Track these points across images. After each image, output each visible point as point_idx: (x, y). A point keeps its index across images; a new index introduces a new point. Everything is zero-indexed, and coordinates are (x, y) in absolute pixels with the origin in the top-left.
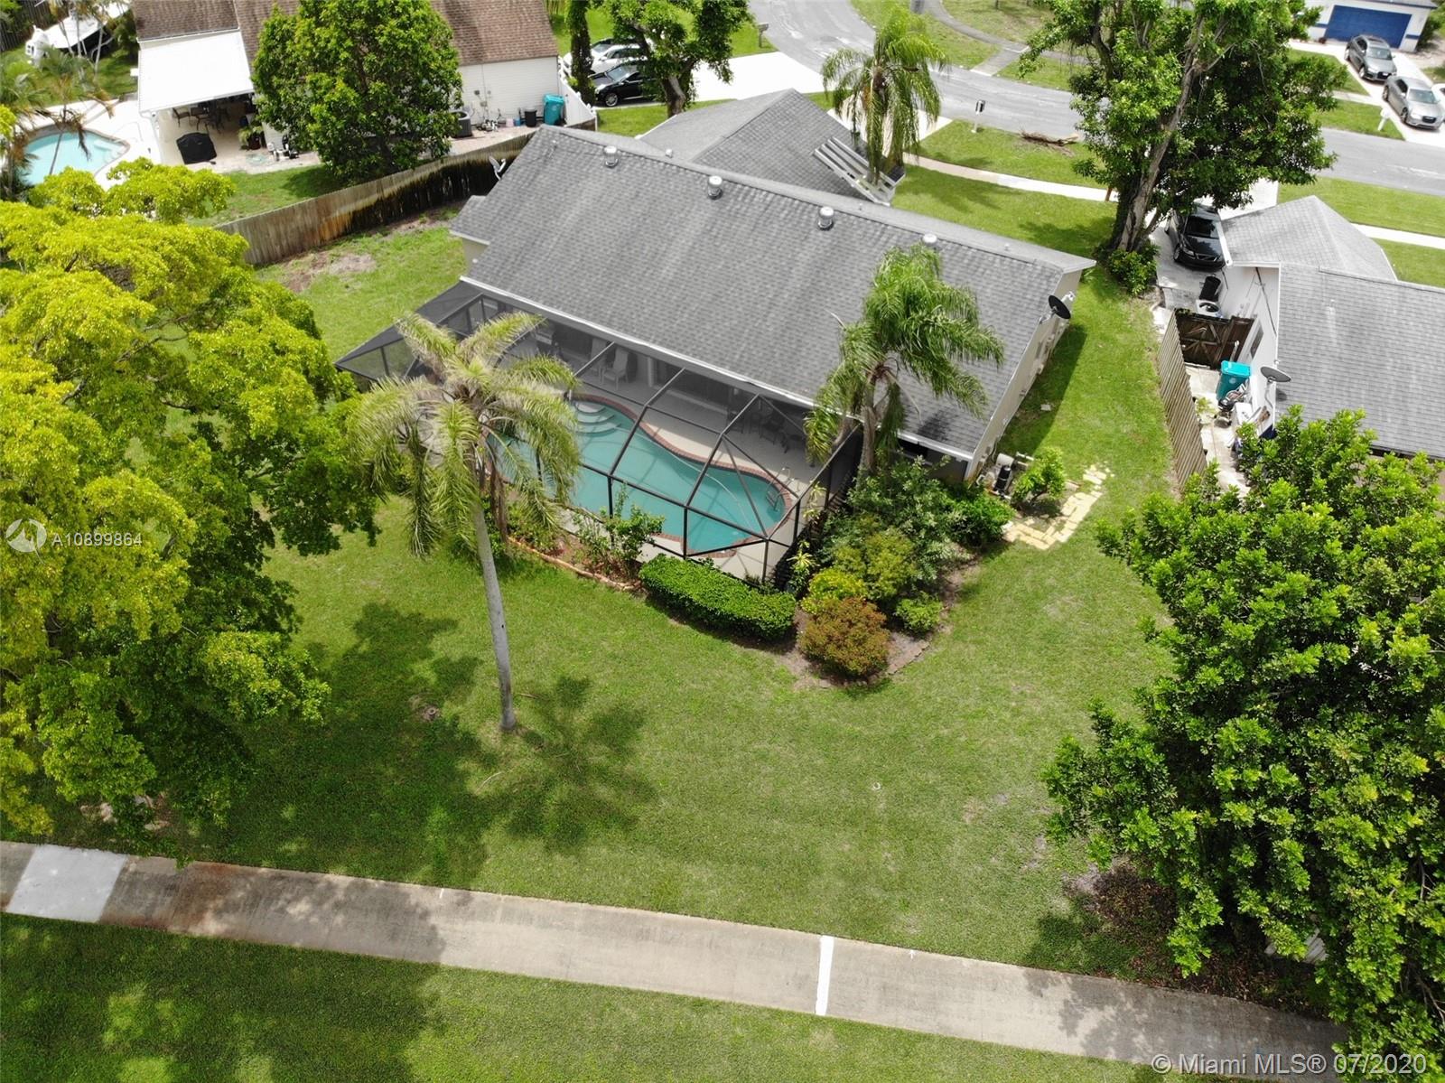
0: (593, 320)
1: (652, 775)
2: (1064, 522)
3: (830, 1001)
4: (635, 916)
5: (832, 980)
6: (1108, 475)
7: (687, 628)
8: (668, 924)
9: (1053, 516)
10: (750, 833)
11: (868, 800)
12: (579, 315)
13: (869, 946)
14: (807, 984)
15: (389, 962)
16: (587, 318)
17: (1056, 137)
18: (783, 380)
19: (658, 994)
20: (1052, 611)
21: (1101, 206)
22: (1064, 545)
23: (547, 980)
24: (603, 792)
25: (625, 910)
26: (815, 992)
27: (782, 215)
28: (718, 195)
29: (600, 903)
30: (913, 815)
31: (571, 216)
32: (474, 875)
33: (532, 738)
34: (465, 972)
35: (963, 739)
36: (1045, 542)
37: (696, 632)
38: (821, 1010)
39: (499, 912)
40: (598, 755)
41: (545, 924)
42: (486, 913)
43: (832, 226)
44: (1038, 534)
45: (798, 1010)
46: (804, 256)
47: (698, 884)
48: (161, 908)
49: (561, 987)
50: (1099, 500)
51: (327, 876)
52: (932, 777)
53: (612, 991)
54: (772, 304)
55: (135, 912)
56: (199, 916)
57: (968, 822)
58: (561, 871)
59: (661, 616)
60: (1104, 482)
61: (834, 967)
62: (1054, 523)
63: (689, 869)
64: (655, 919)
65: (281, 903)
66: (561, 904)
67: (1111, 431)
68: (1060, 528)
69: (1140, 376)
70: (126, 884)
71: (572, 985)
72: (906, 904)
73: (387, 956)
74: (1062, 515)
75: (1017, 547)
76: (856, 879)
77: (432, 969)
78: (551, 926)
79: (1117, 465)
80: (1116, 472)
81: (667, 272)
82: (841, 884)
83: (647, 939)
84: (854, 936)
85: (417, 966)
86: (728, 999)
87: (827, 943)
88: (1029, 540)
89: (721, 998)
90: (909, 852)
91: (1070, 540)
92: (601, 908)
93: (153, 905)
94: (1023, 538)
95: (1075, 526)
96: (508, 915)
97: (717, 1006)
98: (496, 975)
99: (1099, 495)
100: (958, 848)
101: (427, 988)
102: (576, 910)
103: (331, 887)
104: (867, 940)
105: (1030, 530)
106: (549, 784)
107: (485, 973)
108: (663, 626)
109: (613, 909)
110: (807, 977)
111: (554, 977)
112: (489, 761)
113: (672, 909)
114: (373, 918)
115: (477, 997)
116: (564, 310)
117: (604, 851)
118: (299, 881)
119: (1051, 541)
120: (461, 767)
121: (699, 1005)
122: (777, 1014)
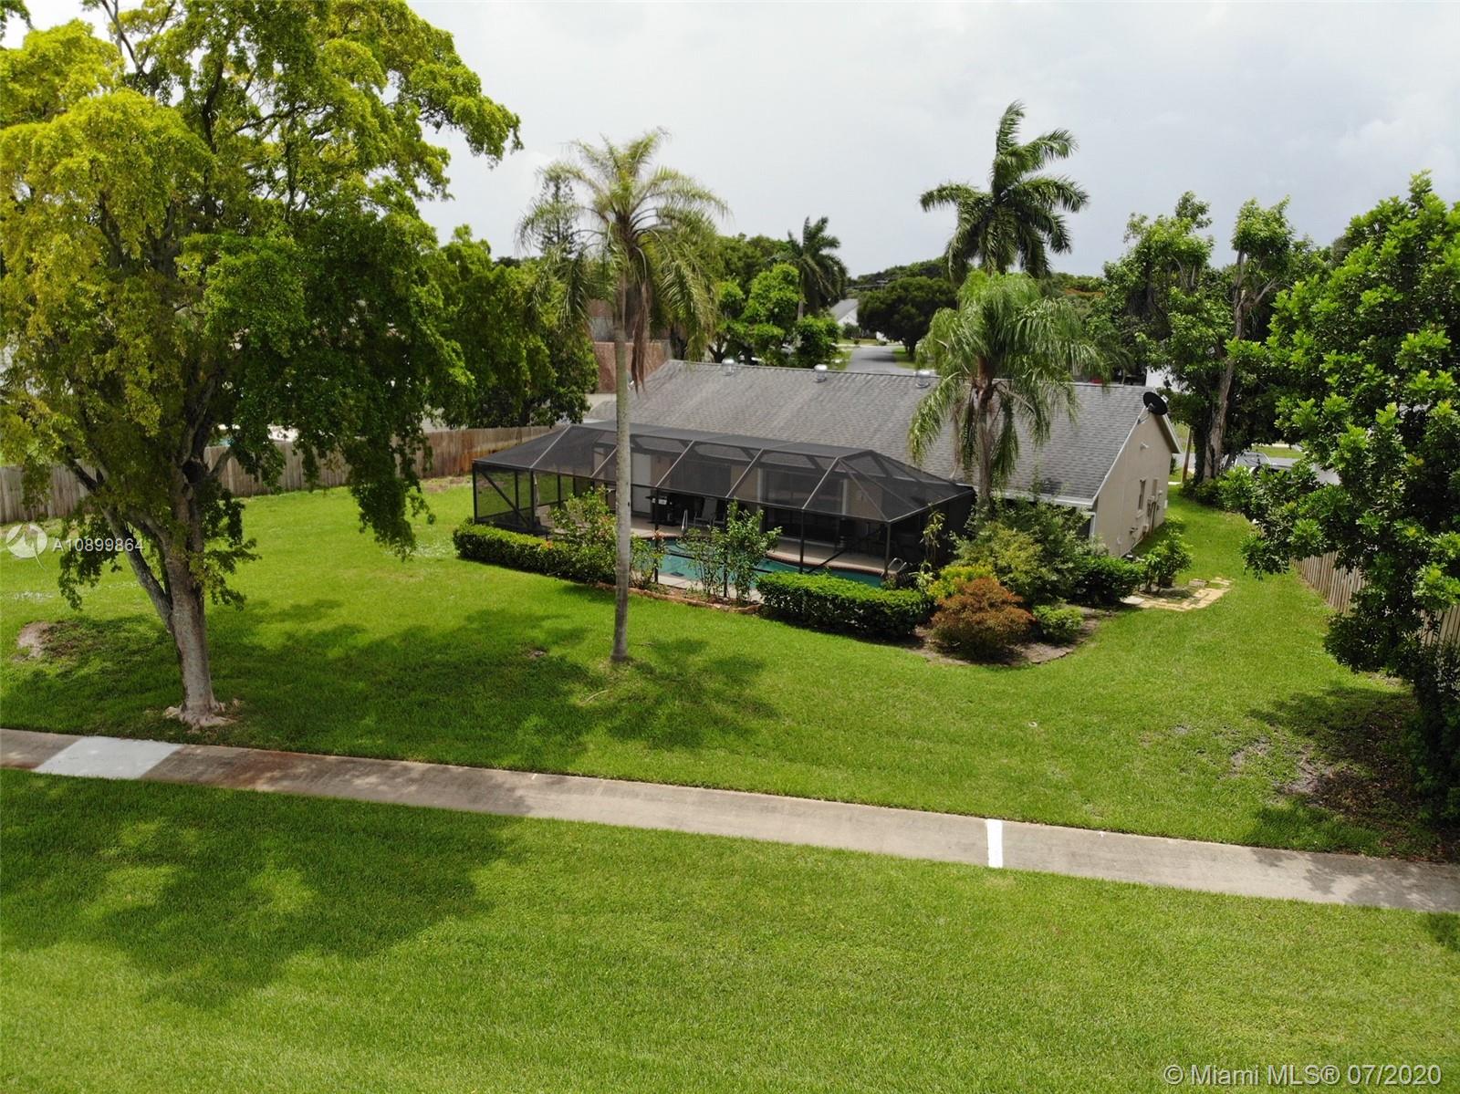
2: (1197, 600)
3: (1006, 859)
4: (759, 798)
5: (1006, 847)
6: (1235, 581)
8: (798, 804)
9: (1185, 598)
11: (1025, 733)
13: (1047, 827)
14: (974, 848)
19: (790, 844)
22: (1202, 609)
25: (747, 794)
26: (986, 853)
31: (692, 402)
33: (643, 668)
38: (995, 864)
39: (600, 789)
40: (714, 683)
41: (652, 798)
42: (584, 791)
44: (1171, 604)
45: (966, 863)
48: (212, 775)
49: (671, 835)
50: (1232, 590)
51: (404, 763)
53: (734, 839)
55: (179, 776)
56: (252, 780)
57: (1146, 747)
58: (671, 762)
61: (1007, 839)
62: (1188, 600)
63: (820, 771)
65: (347, 777)
68: (1194, 602)
70: (178, 760)
71: (684, 834)
72: (1087, 798)
74: (1193, 597)
75: (1153, 610)
76: (1021, 781)
77: (516, 819)
78: (659, 800)
79: (1242, 578)
80: (1243, 581)
81: (779, 423)
82: (1003, 783)
83: (773, 812)
84: (1027, 820)
85: (499, 817)
86: (876, 852)
87: (994, 824)
88: (1164, 608)
89: (868, 851)
90: (1081, 766)
91: (1208, 609)
92: (718, 792)
93: (202, 773)
94: (1158, 607)
95: (1209, 603)
96: (610, 792)
97: (864, 855)
98: (594, 824)
99: (1230, 588)
100: (1139, 763)
101: (507, 832)
102: (690, 791)
103: (406, 769)
104: (1043, 823)
105: (1163, 603)
107: (580, 823)
110: (974, 844)
112: (595, 683)
114: (452, 788)
117: (721, 752)
118: (372, 764)
119: (1187, 608)
120: (566, 687)
121: (841, 853)
122: (940, 864)
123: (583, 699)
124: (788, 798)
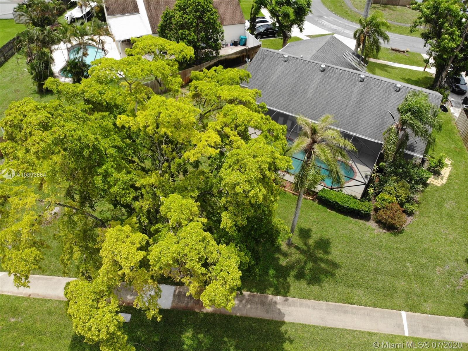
0: (286, 111)
1: (337, 260)
2: (443, 177)
3: (409, 332)
4: (341, 306)
5: (408, 325)
6: (452, 161)
7: (334, 212)
8: (353, 308)
9: (439, 175)
10: (372, 279)
11: (407, 269)
12: (281, 110)
13: (416, 314)
14: (400, 326)
15: (269, 320)
16: (284, 111)
17: (403, 50)
18: (355, 131)
19: (356, 331)
20: (447, 206)
21: (422, 72)
22: (445, 185)
23: (320, 326)
24: (323, 265)
25: (338, 304)
26: (403, 329)
27: (346, 77)
28: (323, 70)
29: (329, 301)
30: (421, 273)
31: (274, 78)
32: (288, 292)
33: (297, 248)
34: (293, 323)
35: (432, 248)
36: (439, 184)
37: (338, 214)
38: (407, 334)
39: (298, 304)
40: (320, 254)
42: (294, 304)
43: (363, 81)
44: (436, 181)
45: (400, 335)
46: (356, 90)
47: (359, 296)
48: (190, 303)
49: (325, 328)
50: (451, 170)
52: (424, 261)
53: (342, 330)
54: (347, 106)
55: (183, 305)
57: (438, 275)
58: (315, 291)
59: (325, 208)
60: (451, 164)
61: (408, 321)
62: (440, 177)
63: (355, 291)
64: (348, 307)
66: (317, 301)
67: (448, 147)
68: (442, 179)
69: (452, 129)
70: (177, 295)
71: (328, 328)
72: (425, 301)
73: (267, 319)
74: (441, 175)
75: (431, 185)
76: (408, 294)
77: (283, 323)
78: (316, 309)
79: (453, 158)
80: (454, 161)
81: (309, 95)
82: (404, 295)
83: (347, 313)
84: (411, 311)
85: (277, 322)
86: (378, 332)
87: (404, 314)
88: (434, 183)
89: (376, 332)
90: (423, 285)
91: (446, 183)
92: (330, 303)
93: (188, 303)
94: (432, 182)
95: (446, 178)
96: (301, 305)
97: (375, 334)
98: (304, 324)
99: (451, 168)
100: (436, 283)
101: (283, 329)
102: (322, 303)
103: (244, 295)
104: (416, 312)
105: (433, 180)
106: (305, 263)
107: (300, 324)
108: (326, 211)
109: (334, 303)
110: (400, 324)
111: (322, 325)
112: (285, 255)
113: (353, 304)
114: (259, 306)
115: (299, 332)
116: (276, 108)
117: (327, 285)
119: (441, 183)
120: (276, 256)
121: (369, 334)
122: (395, 336)
123: (283, 262)
124: (349, 305)
